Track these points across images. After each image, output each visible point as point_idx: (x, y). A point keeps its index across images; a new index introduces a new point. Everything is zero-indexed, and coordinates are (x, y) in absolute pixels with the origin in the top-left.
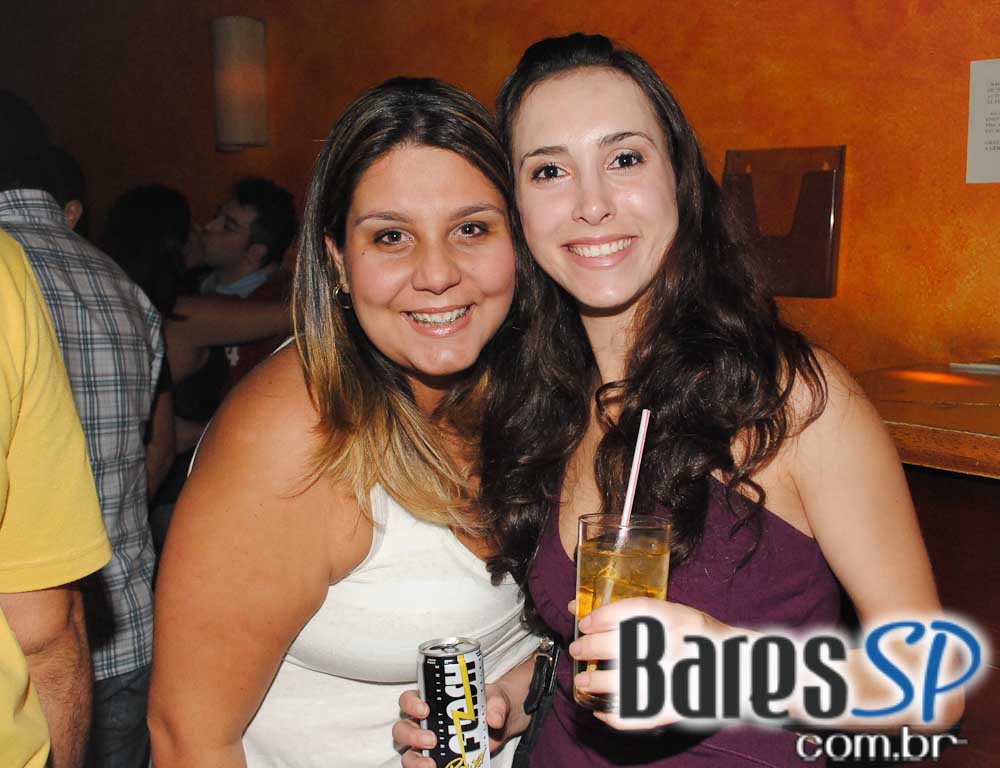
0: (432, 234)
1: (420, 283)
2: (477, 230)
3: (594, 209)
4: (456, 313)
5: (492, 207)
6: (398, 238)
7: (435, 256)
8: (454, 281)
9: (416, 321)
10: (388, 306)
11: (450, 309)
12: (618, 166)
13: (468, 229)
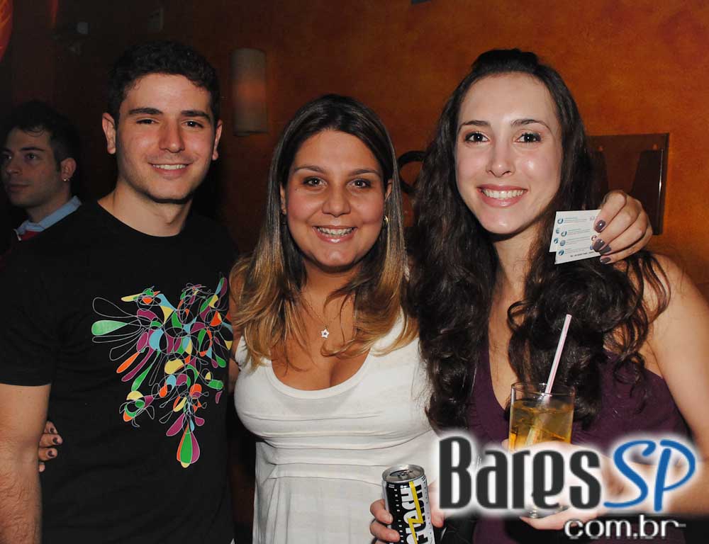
0: (337, 181)
1: (327, 210)
2: (364, 184)
3: (500, 166)
4: (345, 230)
5: (373, 171)
6: (318, 183)
7: (337, 195)
8: (346, 211)
9: (322, 232)
10: (306, 222)
11: (342, 228)
12: (523, 140)
13: (359, 183)
